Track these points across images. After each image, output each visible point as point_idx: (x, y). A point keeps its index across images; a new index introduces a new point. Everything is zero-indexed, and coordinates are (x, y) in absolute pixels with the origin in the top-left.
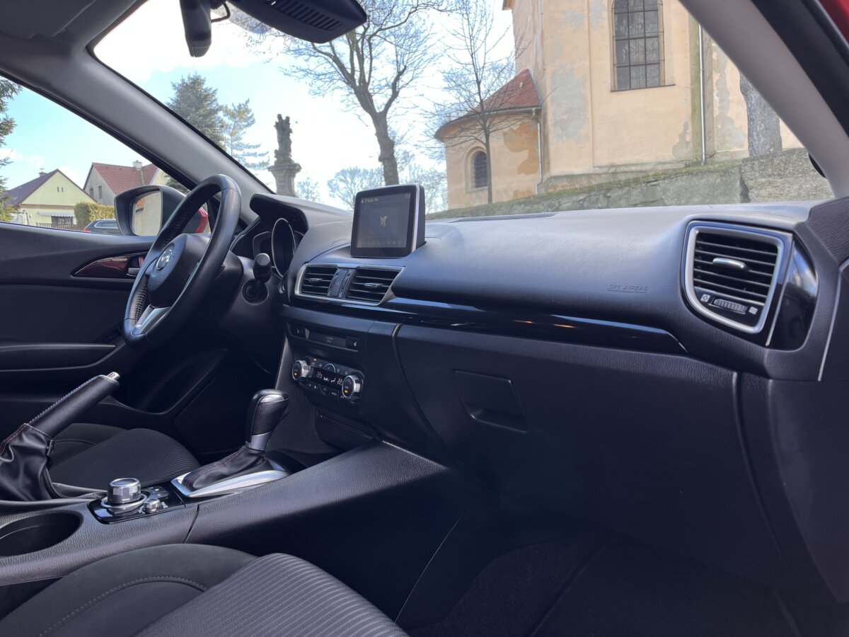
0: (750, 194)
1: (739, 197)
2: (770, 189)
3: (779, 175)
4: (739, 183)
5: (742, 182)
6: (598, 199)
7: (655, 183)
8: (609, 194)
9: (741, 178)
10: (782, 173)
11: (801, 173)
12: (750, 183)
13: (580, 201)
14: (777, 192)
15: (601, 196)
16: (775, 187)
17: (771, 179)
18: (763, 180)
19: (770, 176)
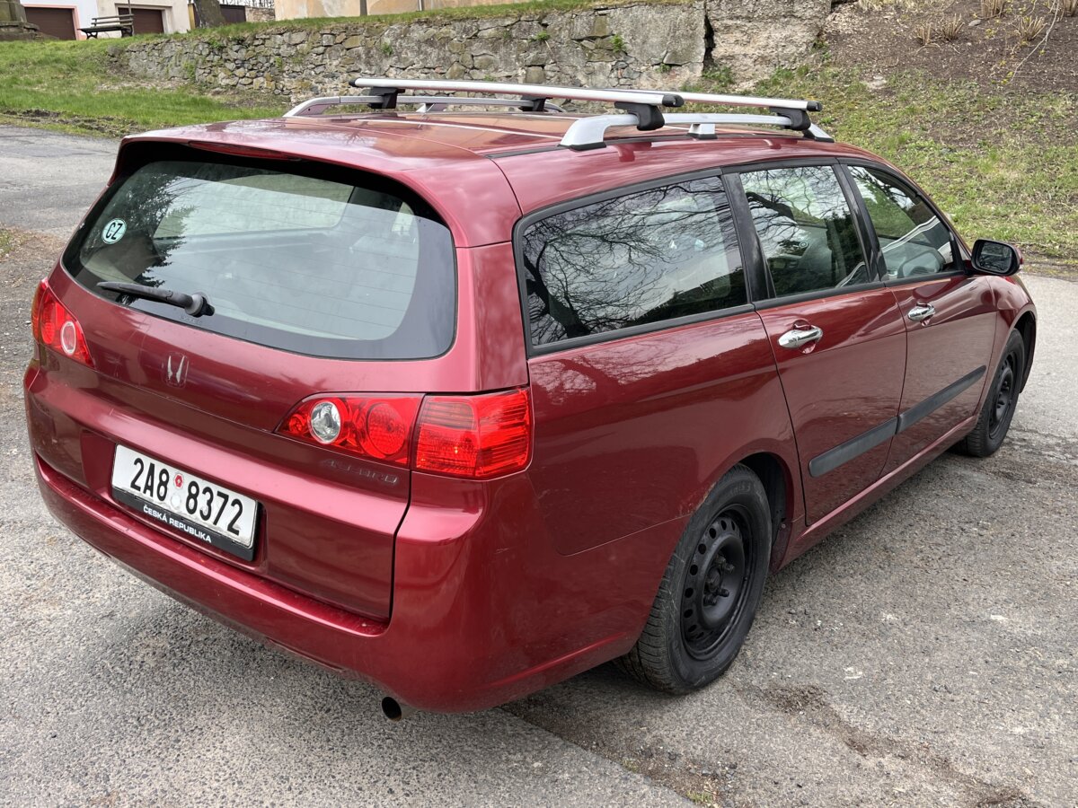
0: (715, 38)
1: (703, 41)
2: (738, 35)
3: (747, 18)
4: (703, 23)
5: (707, 22)
6: (530, 27)
7: (605, 12)
8: (545, 22)
9: (706, 17)
10: (751, 16)
11: (770, 17)
12: (716, 25)
13: (506, 27)
14: (745, 38)
15: (535, 23)
16: (742, 32)
17: (739, 22)
18: (730, 22)
19: (738, 18)
